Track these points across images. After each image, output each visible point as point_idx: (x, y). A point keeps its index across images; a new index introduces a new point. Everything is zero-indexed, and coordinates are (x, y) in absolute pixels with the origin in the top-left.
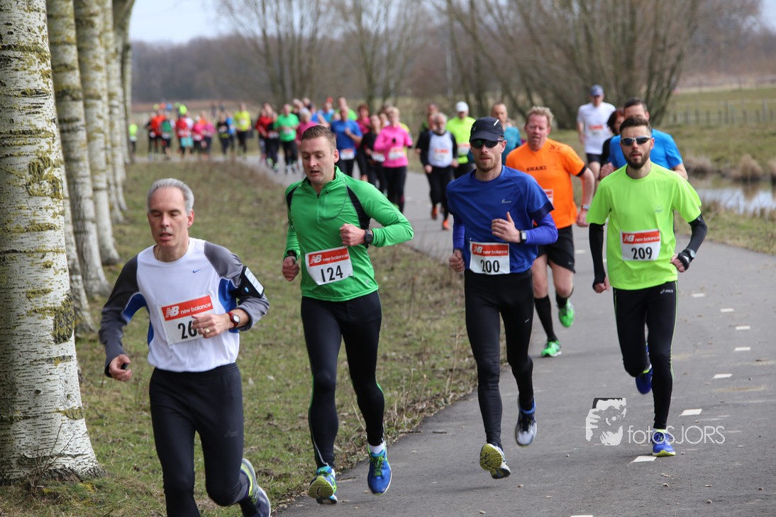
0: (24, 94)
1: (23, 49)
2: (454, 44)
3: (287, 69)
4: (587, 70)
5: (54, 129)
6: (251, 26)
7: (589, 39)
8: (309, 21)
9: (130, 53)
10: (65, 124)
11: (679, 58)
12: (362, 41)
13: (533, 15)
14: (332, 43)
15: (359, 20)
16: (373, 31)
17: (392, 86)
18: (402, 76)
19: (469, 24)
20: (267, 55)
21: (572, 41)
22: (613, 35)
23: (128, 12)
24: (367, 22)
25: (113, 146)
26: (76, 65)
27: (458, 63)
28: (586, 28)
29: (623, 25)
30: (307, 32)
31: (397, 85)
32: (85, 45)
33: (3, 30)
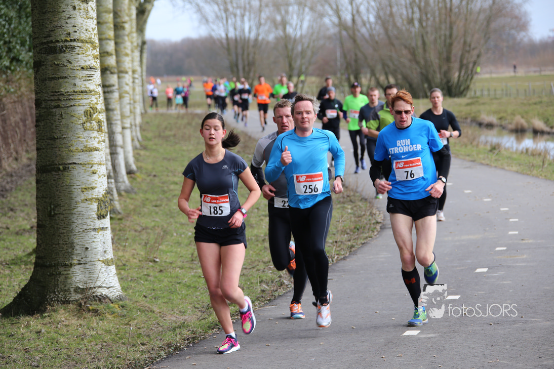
0: (83, 68)
1: (82, 41)
2: (342, 45)
3: (240, 58)
4: (422, 62)
5: (100, 90)
6: (219, 31)
7: (424, 43)
8: (254, 28)
9: (146, 47)
10: (107, 88)
11: (478, 56)
12: (286, 44)
13: (390, 28)
14: (268, 42)
15: (284, 29)
16: (293, 36)
17: (303, 69)
18: (310, 63)
19: (351, 33)
20: (228, 49)
21: (413, 44)
22: (438, 41)
23: (145, 22)
24: (289, 30)
25: (135, 102)
26: (114, 52)
27: (344, 55)
28: (422, 36)
29: (445, 36)
30: (253, 36)
31: (307, 68)
32: (119, 40)
33: (71, 30)
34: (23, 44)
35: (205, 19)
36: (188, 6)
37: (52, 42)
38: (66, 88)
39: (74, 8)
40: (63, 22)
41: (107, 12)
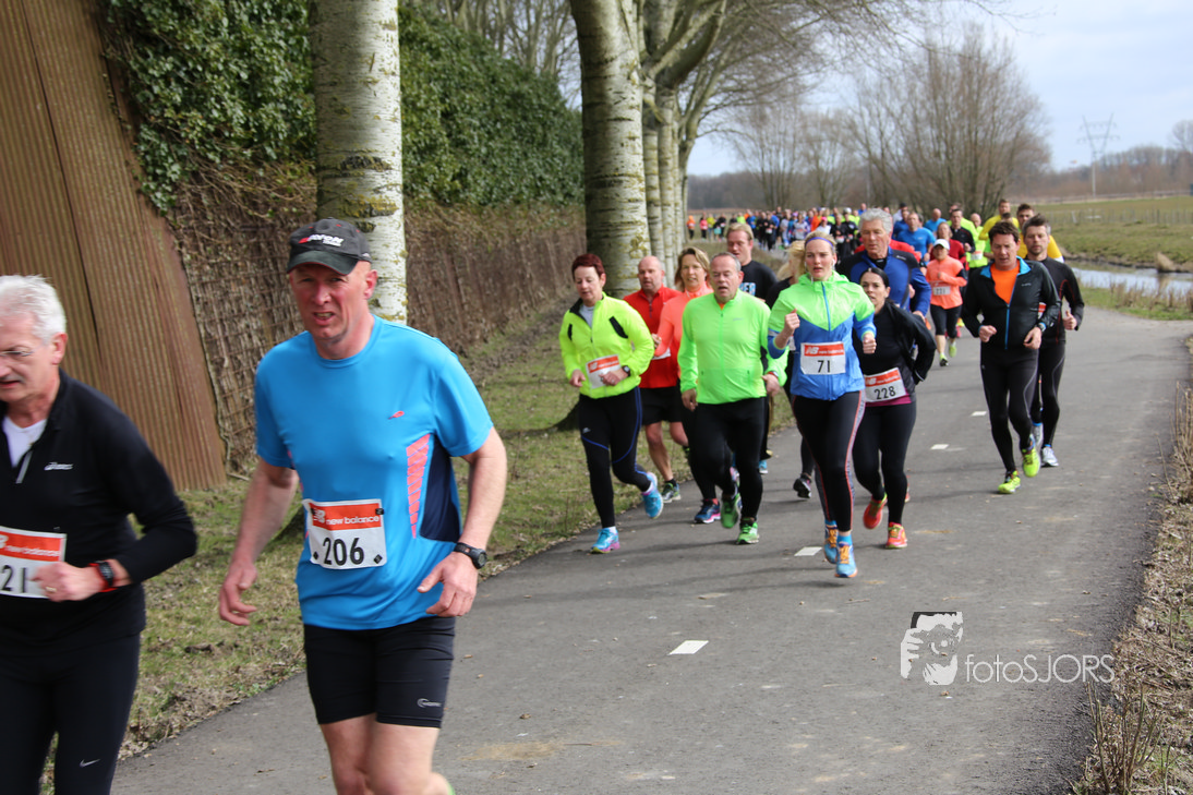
0: (630, 201)
1: (629, 176)
2: (872, 178)
3: (775, 190)
4: (948, 193)
5: (645, 220)
6: (755, 166)
7: (950, 175)
8: (788, 163)
9: (687, 181)
10: (651, 220)
11: (1002, 187)
12: (818, 177)
13: (918, 161)
14: (801, 176)
15: (817, 162)
16: (825, 169)
17: (835, 201)
18: (841, 195)
19: (880, 166)
20: (764, 183)
21: (940, 176)
22: (964, 173)
23: (686, 158)
24: (822, 164)
25: (677, 232)
26: (658, 186)
27: (874, 188)
28: (949, 169)
29: (970, 167)
30: (787, 170)
31: (838, 200)
32: (663, 175)
33: (619, 165)
34: (575, 181)
35: (742, 155)
36: (727, 143)
37: (601, 177)
38: (615, 220)
39: (622, 145)
40: (612, 158)
41: (652, 149)
